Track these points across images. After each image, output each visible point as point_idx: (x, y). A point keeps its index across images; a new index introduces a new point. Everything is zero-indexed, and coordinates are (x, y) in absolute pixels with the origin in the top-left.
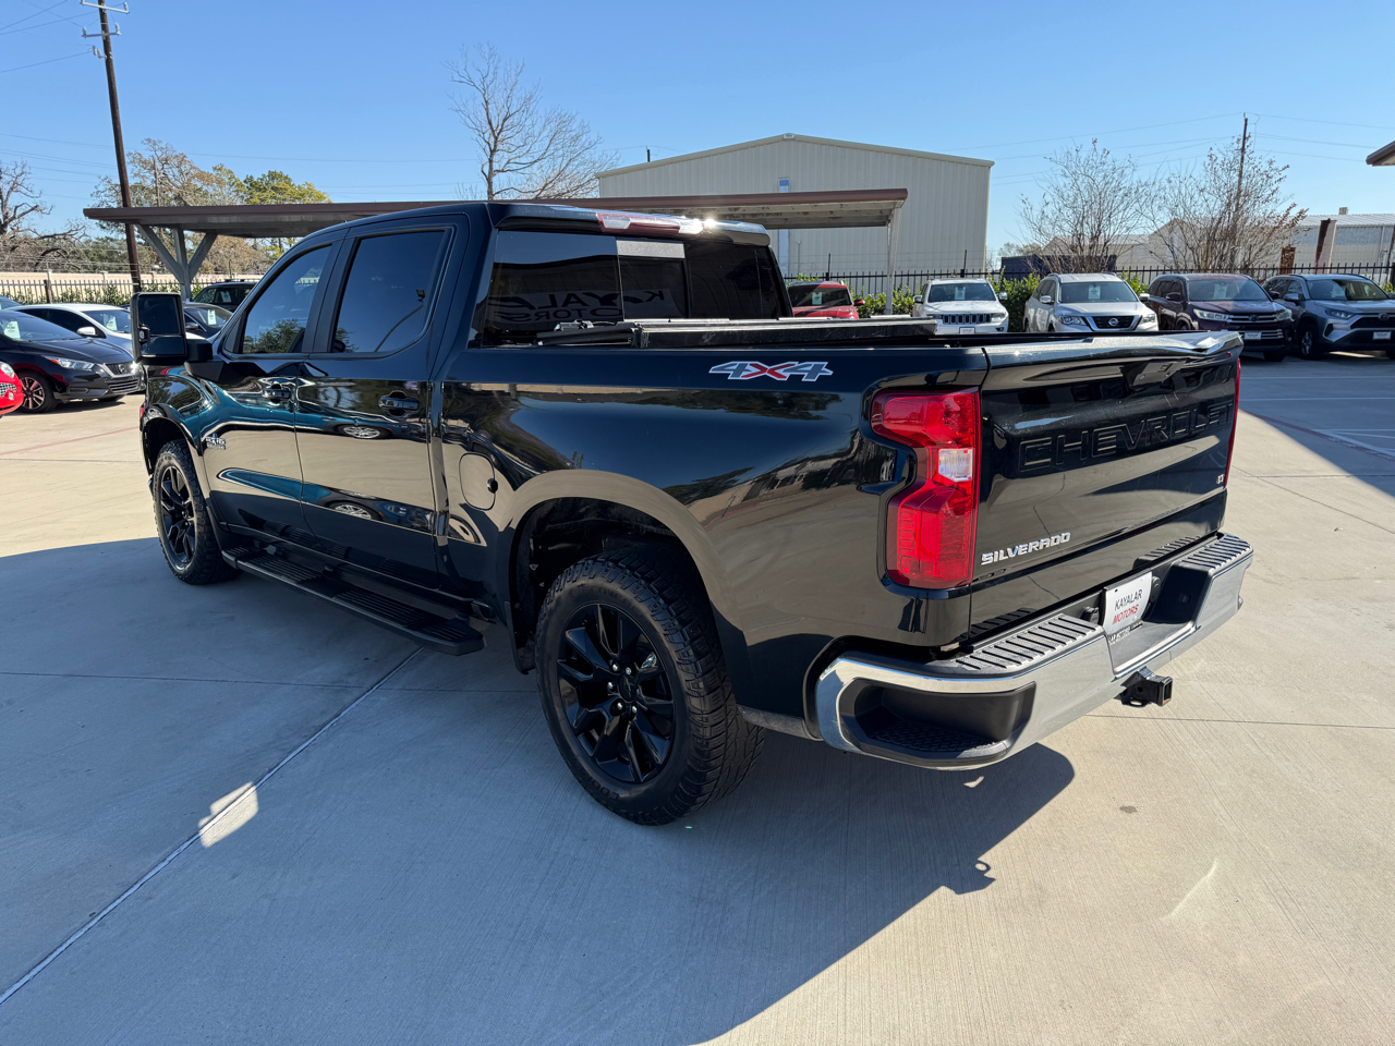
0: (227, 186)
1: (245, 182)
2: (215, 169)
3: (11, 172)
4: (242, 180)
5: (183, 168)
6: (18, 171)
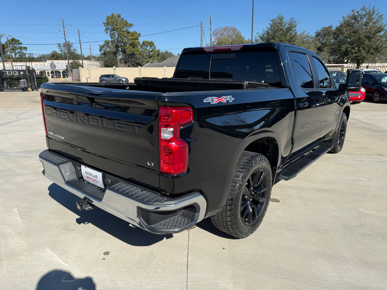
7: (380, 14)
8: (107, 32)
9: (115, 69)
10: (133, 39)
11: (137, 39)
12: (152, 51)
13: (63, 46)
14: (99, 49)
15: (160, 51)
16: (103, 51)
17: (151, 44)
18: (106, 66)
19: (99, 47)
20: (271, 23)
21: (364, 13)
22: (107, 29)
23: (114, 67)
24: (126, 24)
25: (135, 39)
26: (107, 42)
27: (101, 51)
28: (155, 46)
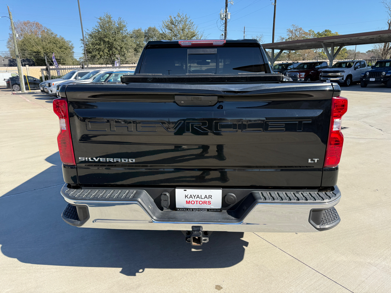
0: (311, 36)
1: (317, 34)
2: (309, 31)
3: (259, 37)
4: (316, 33)
5: (300, 32)
6: (261, 37)
7: (192, 21)
20: (99, 21)
21: (180, 19)
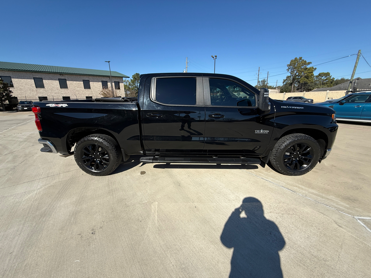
8: (288, 71)
9: (285, 94)
10: (308, 73)
11: (312, 73)
12: (326, 80)
13: (261, 82)
14: (283, 82)
15: (334, 79)
16: (285, 83)
17: (327, 74)
18: (281, 93)
19: (283, 81)
22: (289, 69)
23: (285, 93)
24: (305, 63)
25: (310, 73)
26: (288, 77)
27: (283, 83)
28: (330, 76)
